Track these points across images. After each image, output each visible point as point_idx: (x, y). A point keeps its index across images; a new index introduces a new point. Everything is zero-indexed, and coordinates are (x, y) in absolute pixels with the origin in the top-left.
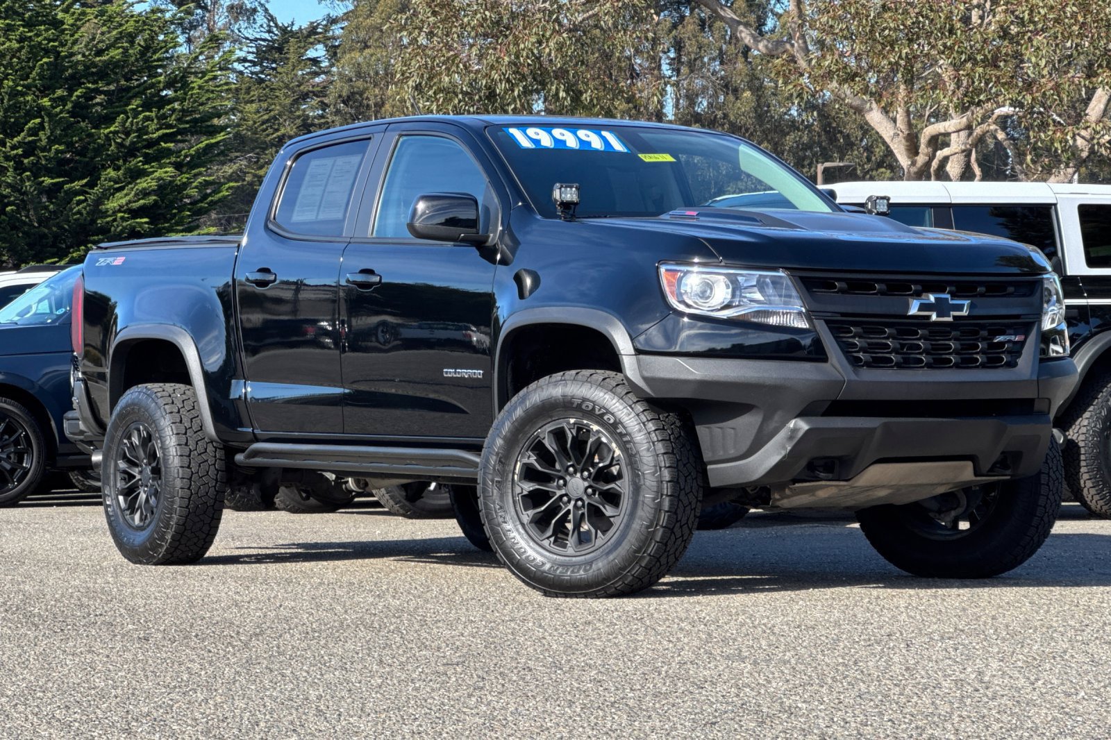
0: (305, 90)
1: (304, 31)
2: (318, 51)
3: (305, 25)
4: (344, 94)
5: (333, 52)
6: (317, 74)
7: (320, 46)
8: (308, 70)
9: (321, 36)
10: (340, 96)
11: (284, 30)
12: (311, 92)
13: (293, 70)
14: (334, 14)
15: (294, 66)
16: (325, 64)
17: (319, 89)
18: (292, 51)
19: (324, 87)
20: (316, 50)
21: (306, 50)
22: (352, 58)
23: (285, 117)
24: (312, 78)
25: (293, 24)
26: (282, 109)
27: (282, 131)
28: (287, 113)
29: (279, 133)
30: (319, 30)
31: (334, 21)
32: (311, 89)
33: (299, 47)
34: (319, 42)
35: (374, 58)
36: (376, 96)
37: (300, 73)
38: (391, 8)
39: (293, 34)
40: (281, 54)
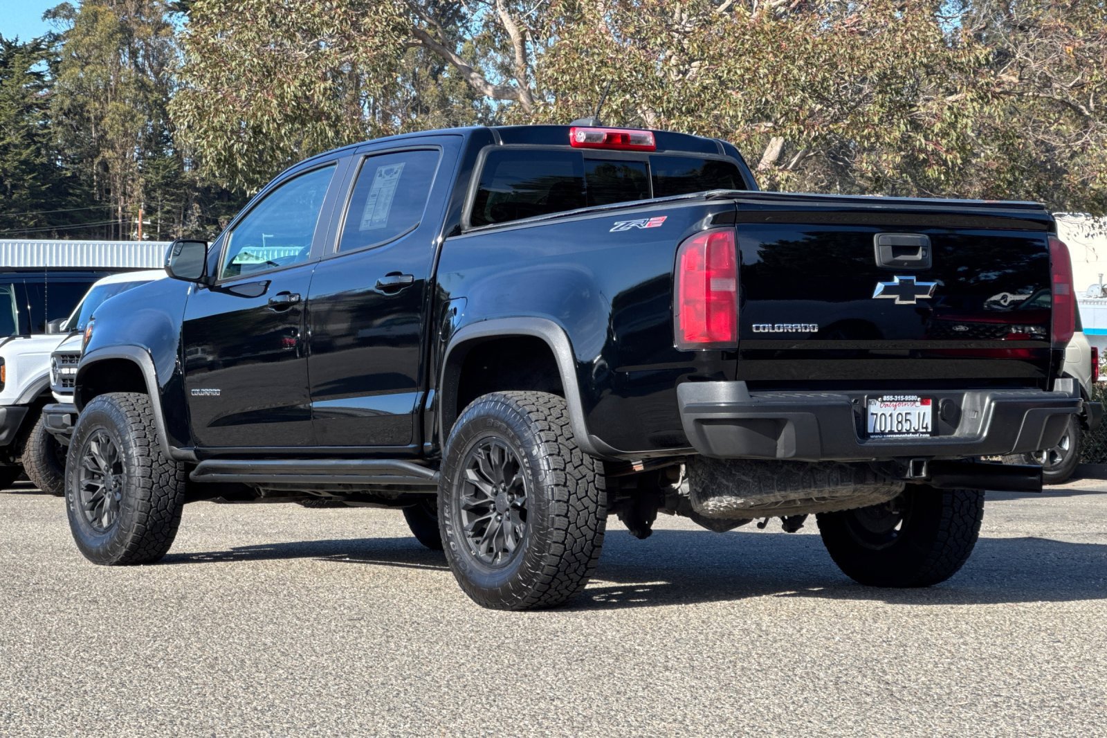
0: (29, 102)
1: (28, 47)
2: (41, 66)
3: (29, 41)
4: (65, 107)
5: (55, 67)
6: (40, 88)
7: (43, 62)
8: (32, 84)
9: (44, 52)
10: (61, 109)
11: (9, 46)
12: (35, 104)
13: (18, 83)
14: (55, 31)
15: (18, 79)
16: (48, 78)
17: (42, 101)
18: (16, 65)
19: (47, 100)
20: (40, 65)
21: (30, 65)
22: (72, 74)
23: (10, 127)
24: (36, 92)
25: (17, 40)
26: (7, 120)
27: (8, 140)
28: (12, 124)
29: (4, 142)
30: (43, 46)
31: (57, 38)
32: (34, 102)
33: (24, 62)
34: (43, 57)
35: (94, 74)
36: (96, 109)
37: (24, 86)
38: (110, 28)
39: (17, 50)
40: (6, 67)
